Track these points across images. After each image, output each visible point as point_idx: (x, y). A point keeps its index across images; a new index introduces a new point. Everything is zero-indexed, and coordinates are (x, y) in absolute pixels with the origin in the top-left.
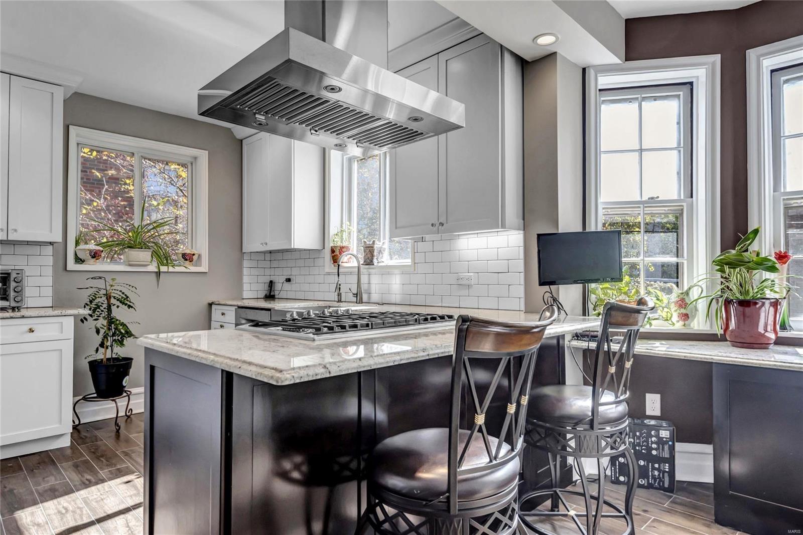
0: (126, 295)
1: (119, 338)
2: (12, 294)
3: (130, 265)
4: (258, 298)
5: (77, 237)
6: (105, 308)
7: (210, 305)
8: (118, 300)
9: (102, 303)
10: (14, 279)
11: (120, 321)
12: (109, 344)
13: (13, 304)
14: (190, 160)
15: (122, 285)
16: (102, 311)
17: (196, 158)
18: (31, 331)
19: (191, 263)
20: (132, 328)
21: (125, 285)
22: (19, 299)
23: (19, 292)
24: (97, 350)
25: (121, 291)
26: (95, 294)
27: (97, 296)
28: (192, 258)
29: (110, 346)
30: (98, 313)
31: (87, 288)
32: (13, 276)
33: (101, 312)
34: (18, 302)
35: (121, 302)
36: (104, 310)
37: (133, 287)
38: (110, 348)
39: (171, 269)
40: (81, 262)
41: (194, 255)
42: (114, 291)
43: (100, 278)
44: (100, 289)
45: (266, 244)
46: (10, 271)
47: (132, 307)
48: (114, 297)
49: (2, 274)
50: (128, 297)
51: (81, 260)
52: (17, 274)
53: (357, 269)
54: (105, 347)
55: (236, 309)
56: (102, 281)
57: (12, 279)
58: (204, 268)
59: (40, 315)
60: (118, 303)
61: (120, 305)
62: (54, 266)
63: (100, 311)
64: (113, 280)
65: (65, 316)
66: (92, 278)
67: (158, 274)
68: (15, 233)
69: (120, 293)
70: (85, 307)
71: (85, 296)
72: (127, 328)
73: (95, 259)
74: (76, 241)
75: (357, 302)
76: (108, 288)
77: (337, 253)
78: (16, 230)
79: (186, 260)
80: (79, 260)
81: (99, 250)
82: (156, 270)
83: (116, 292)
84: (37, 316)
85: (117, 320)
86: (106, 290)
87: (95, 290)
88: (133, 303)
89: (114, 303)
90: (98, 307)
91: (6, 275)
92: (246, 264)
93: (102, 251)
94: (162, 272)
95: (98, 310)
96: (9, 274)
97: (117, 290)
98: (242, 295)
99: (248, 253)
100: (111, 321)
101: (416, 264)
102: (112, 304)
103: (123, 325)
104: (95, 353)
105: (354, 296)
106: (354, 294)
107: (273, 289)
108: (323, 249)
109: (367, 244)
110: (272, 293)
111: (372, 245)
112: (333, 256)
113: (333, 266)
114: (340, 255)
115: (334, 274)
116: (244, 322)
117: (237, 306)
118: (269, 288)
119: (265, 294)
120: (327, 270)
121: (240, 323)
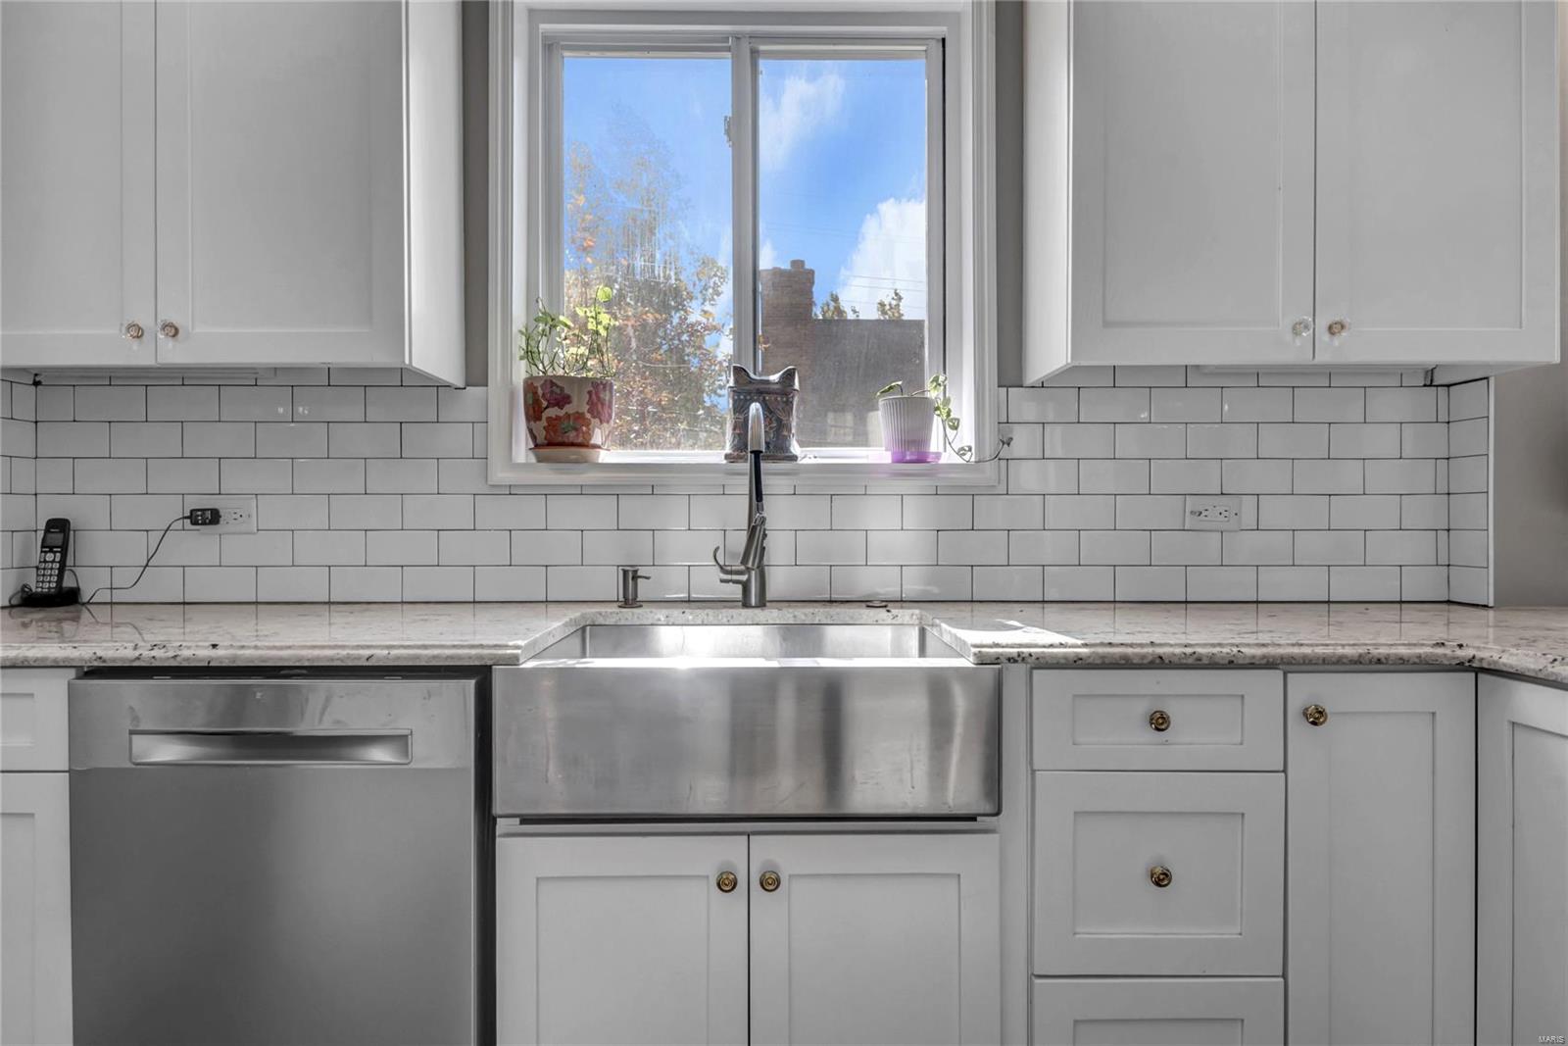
45: (168, 329)
55: (70, 683)
75: (747, 604)
101: (1003, 465)
105: (729, 577)
106: (731, 573)
107: (69, 562)
108: (468, 384)
109: (752, 381)
110: (68, 582)
111: (776, 387)
112: (558, 418)
113: (533, 459)
114: (594, 417)
115: (547, 492)
116: (169, 752)
117: (72, 673)
118: (50, 557)
119: (19, 588)
120: (501, 475)
121: (129, 765)
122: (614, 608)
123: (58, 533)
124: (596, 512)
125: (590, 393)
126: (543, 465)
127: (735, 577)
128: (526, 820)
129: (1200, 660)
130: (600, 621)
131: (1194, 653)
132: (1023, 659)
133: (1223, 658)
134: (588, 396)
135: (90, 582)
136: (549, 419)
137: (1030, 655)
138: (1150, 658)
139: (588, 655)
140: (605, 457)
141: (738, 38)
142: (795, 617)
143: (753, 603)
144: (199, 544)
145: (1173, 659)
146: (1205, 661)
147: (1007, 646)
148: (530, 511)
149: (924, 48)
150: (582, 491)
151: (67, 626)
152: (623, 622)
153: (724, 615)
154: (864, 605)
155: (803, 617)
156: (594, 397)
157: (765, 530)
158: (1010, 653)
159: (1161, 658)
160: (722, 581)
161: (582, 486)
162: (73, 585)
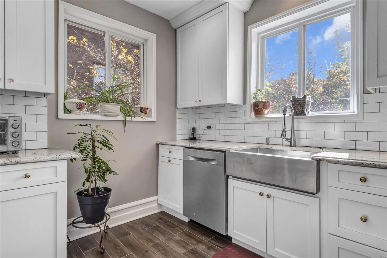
0: (107, 139)
1: (101, 174)
2: (10, 139)
3: (106, 115)
4: (185, 140)
5: (66, 93)
6: (91, 150)
7: (158, 145)
8: (101, 143)
9: (89, 146)
10: (12, 126)
11: (101, 160)
12: (93, 178)
13: (11, 148)
14: (143, 41)
15: (103, 130)
16: (89, 152)
17: (146, 40)
18: (27, 176)
19: (145, 115)
20: (111, 165)
21: (105, 131)
22: (16, 143)
23: (17, 136)
24: (84, 184)
25: (103, 136)
26: (83, 138)
27: (84, 140)
28: (147, 111)
29: (94, 181)
30: (86, 155)
31: (76, 133)
32: (11, 122)
33: (88, 154)
34: (15, 146)
35: (103, 145)
36: (90, 152)
37: (110, 132)
38: (94, 182)
39: (133, 119)
40: (68, 113)
41: (148, 109)
42: (98, 136)
43: (87, 125)
44: (87, 134)
45: (200, 101)
46: (7, 118)
47: (111, 149)
48: (98, 141)
49: (2, 120)
50: (108, 141)
51: (68, 110)
52: (14, 120)
53: (283, 119)
54: (90, 182)
55: (183, 149)
56: (88, 128)
57: (10, 125)
58: (154, 118)
59: (35, 160)
60: (101, 146)
61: (103, 147)
62: (48, 115)
63: (87, 152)
64: (97, 126)
65: (59, 160)
66: (79, 125)
67: (125, 122)
68: (12, 82)
69: (103, 138)
70: (74, 149)
71: (74, 140)
72: (107, 165)
73: (80, 110)
74: (65, 96)
75: (291, 146)
76: (93, 133)
77: (261, 106)
78: (12, 80)
79: (143, 112)
80: (67, 111)
81: (83, 103)
82: (124, 119)
83: (100, 136)
84: (33, 161)
85: (99, 159)
86: (92, 135)
87: (83, 134)
88: (112, 145)
89: (98, 146)
90: (85, 149)
91: (4, 122)
92: (178, 116)
93: (85, 104)
94: (127, 121)
95: (85, 152)
96: (7, 120)
97: (101, 135)
98: (176, 137)
99: (179, 108)
100: (95, 160)
101: (365, 114)
102: (96, 146)
103: (105, 163)
104: (82, 187)
105: (287, 140)
106: (287, 139)
107: (195, 133)
108: (244, 104)
109: (296, 99)
110: (195, 136)
111: (302, 99)
112: (257, 109)
113: (254, 117)
114: (264, 108)
115: (256, 123)
116: (192, 159)
117: (184, 147)
118: (192, 133)
119: (189, 137)
120: (248, 120)
121: (188, 160)
122: (265, 145)
123: (194, 129)
124: (265, 126)
125: (263, 104)
126: (256, 118)
127: (288, 140)
128: (233, 177)
129: (375, 165)
130: (261, 147)
131: (374, 164)
132: (323, 160)
133: (383, 166)
134: (262, 105)
135: (197, 136)
136: (256, 109)
137: (325, 159)
138: (359, 163)
139: (258, 152)
140: (268, 116)
141: (300, 24)
142: (299, 149)
143: (292, 146)
144: (208, 131)
145: (366, 164)
146: (377, 166)
147: (320, 157)
148: (253, 126)
149: (350, 10)
150: (262, 123)
151: (194, 142)
152: (265, 148)
153: (284, 148)
154: (319, 148)
155: (301, 149)
156: (264, 105)
157: (286, 130)
158: (320, 158)
159: (362, 164)
160: (286, 141)
161: (262, 122)
162: (195, 137)
